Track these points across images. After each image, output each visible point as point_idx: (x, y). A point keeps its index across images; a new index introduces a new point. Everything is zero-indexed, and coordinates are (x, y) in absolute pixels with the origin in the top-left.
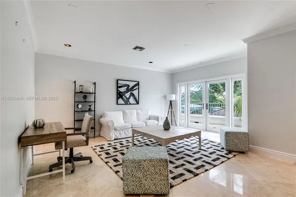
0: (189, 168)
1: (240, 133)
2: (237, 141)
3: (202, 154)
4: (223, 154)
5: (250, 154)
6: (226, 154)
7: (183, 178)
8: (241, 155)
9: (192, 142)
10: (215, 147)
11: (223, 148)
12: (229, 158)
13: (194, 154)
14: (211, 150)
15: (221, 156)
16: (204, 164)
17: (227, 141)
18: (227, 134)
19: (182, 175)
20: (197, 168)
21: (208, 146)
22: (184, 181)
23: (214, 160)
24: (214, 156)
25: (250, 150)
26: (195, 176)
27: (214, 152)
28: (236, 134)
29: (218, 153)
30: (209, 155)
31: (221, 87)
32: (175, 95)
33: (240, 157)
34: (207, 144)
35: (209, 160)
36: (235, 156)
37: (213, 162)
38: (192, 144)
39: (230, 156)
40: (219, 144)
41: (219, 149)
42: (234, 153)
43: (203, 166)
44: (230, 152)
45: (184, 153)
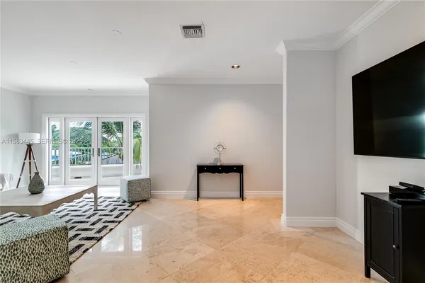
0: (88, 236)
1: (143, 180)
2: (139, 189)
3: (101, 215)
4: (126, 207)
5: (151, 200)
6: (129, 206)
7: (83, 249)
8: (144, 203)
9: (81, 204)
10: (114, 203)
11: (124, 202)
12: (133, 210)
13: (89, 217)
14: (110, 208)
15: (124, 210)
16: (106, 224)
17: (129, 191)
18: (130, 183)
19: (79, 247)
20: (99, 232)
21: (106, 203)
22: (84, 252)
23: (117, 217)
24: (116, 213)
25: (152, 196)
26: (98, 241)
27: (115, 209)
28: (139, 182)
29: (120, 208)
30: (110, 213)
31: (114, 126)
32: (39, 135)
33: (143, 206)
34: (103, 201)
35: (111, 218)
36: (138, 205)
37: (116, 219)
38: (81, 207)
39: (133, 207)
40: (119, 198)
41: (120, 203)
42: (136, 204)
43: (105, 227)
44: (132, 203)
45: (73, 221)
